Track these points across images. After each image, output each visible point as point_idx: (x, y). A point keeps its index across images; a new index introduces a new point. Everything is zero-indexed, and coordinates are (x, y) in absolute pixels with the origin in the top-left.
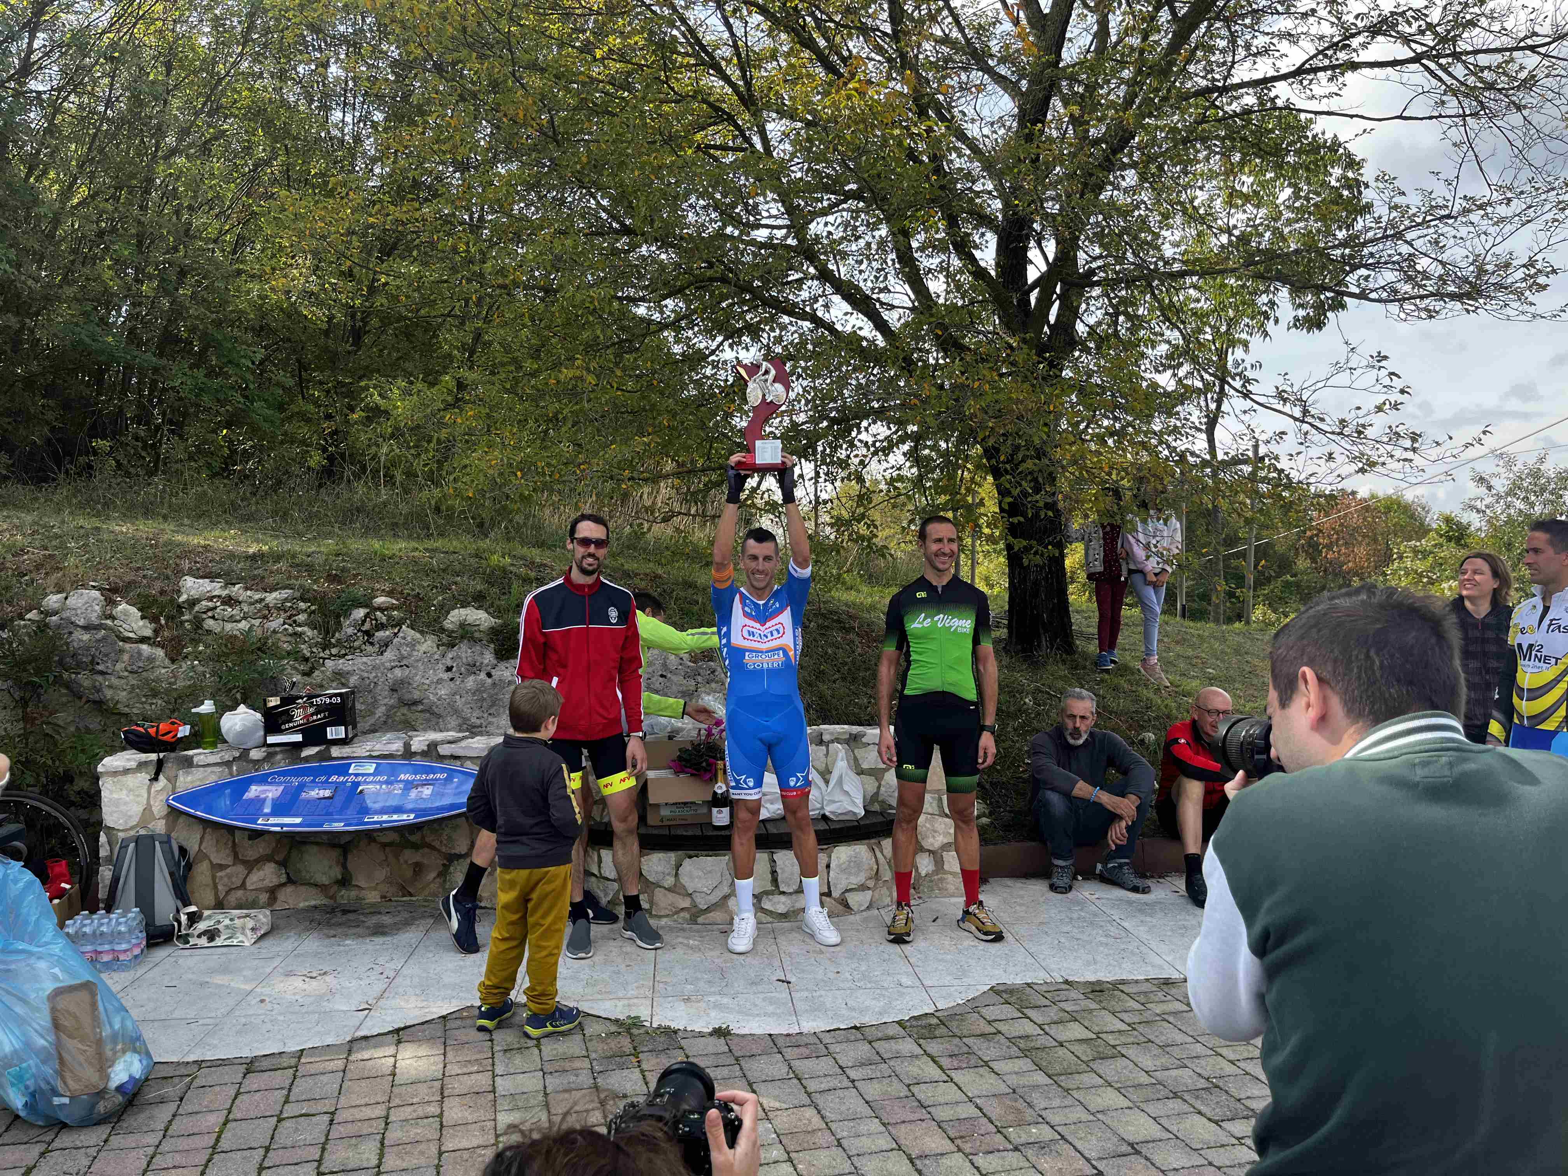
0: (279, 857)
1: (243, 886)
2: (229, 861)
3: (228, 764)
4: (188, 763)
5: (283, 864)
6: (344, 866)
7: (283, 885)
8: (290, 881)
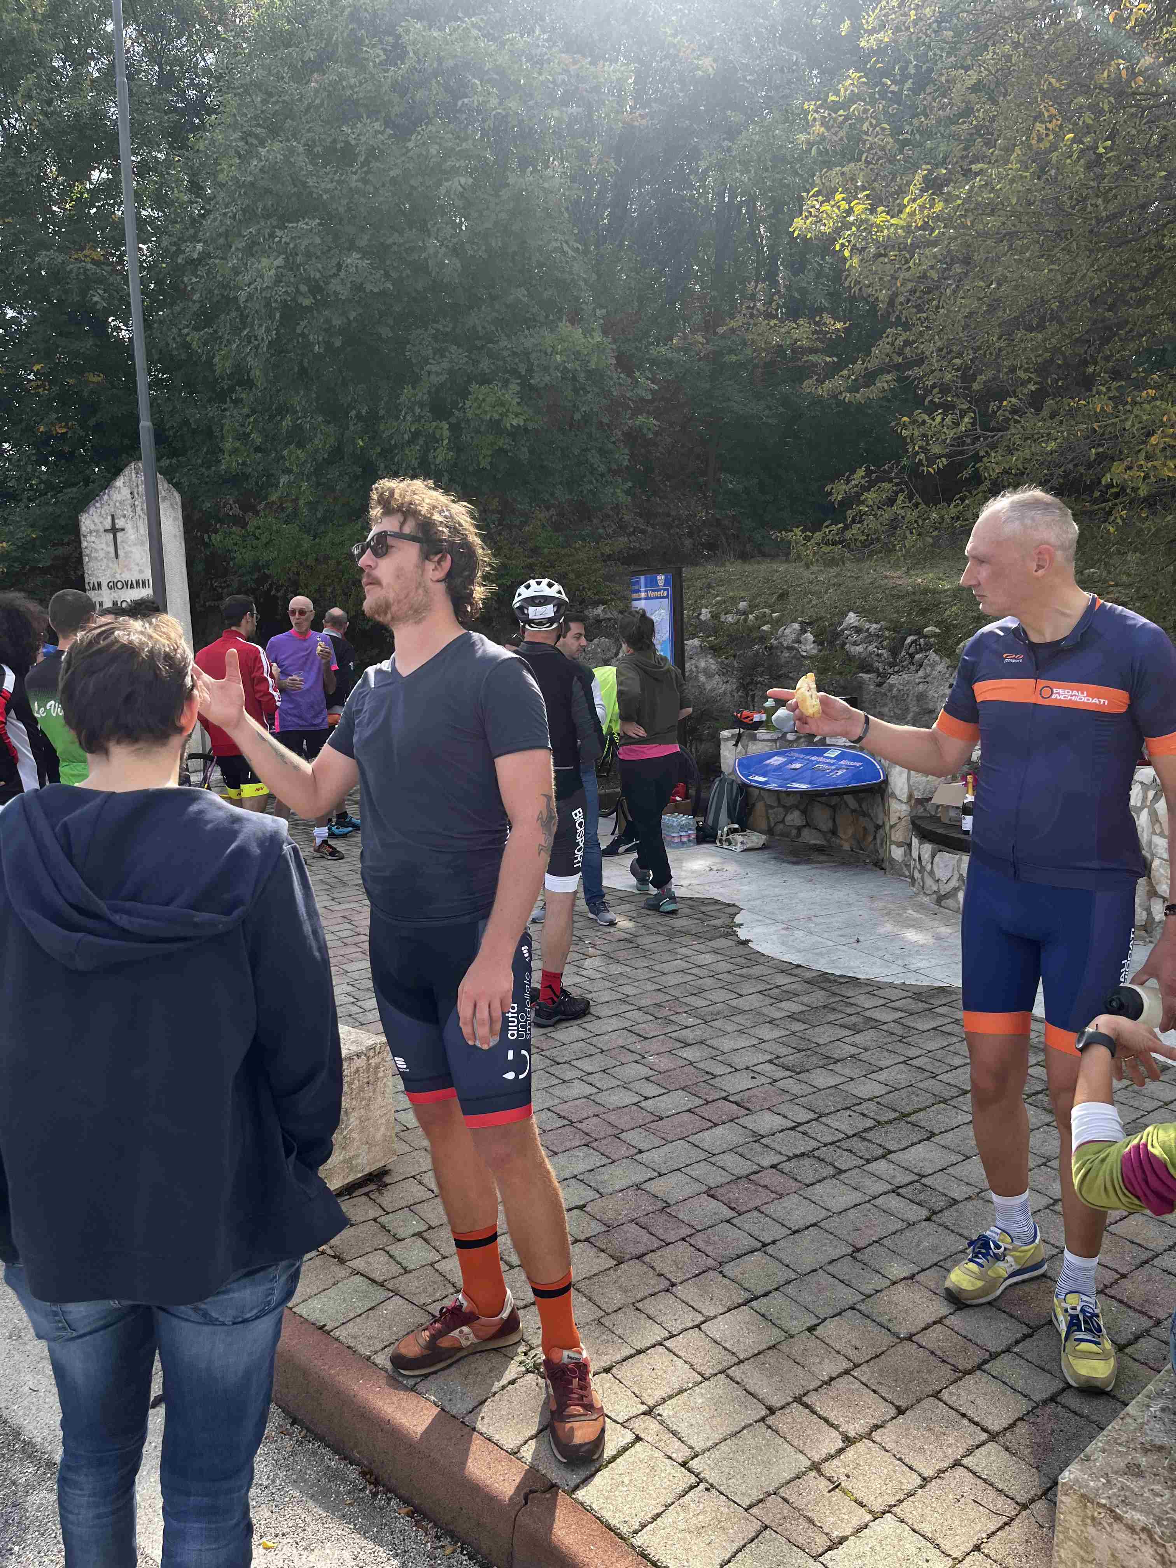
0: (802, 807)
1: (783, 821)
2: (775, 804)
3: (775, 741)
4: (754, 738)
5: (804, 812)
6: (834, 821)
7: (804, 826)
8: (807, 825)
